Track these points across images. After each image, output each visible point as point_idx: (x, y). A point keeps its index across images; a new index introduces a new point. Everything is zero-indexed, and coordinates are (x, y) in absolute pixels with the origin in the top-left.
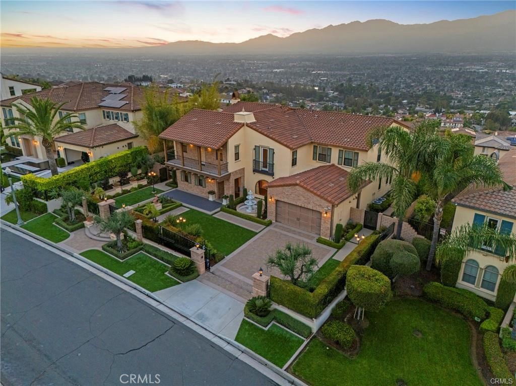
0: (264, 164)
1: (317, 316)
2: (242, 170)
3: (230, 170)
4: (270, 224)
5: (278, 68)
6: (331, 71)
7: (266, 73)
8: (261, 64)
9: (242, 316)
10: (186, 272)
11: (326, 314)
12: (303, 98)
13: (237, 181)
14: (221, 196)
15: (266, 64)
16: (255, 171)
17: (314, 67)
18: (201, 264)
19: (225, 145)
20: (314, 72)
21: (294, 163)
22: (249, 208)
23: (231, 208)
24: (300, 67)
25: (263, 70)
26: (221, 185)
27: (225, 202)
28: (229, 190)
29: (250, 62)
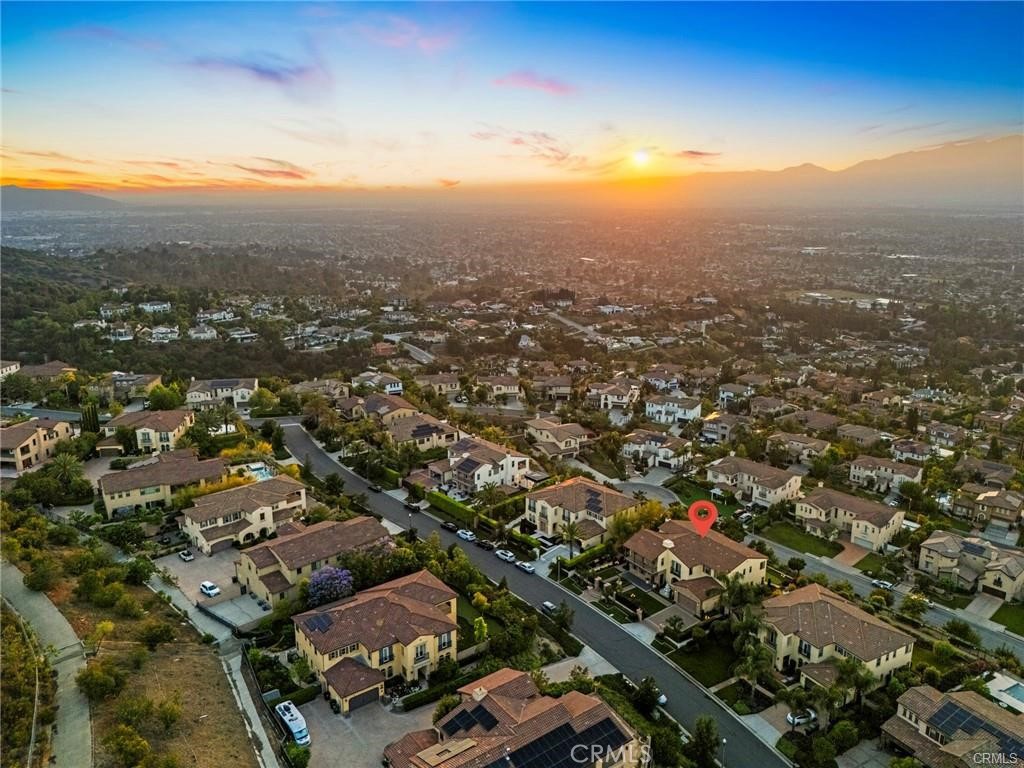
0: (676, 570)
1: (680, 642)
2: (665, 570)
3: (659, 570)
4: (674, 603)
5: (814, 244)
6: (934, 254)
7: (785, 255)
8: (780, 232)
9: (654, 638)
10: (634, 619)
11: (684, 643)
12: (847, 331)
13: (662, 576)
14: (653, 582)
15: (791, 232)
16: (672, 572)
17: (896, 244)
18: (640, 617)
19: (657, 559)
20: (893, 257)
21: (691, 573)
22: (665, 592)
23: (657, 591)
24: (863, 242)
25: (781, 249)
26: (653, 577)
27: (654, 586)
28: (657, 581)
29: (757, 227)
